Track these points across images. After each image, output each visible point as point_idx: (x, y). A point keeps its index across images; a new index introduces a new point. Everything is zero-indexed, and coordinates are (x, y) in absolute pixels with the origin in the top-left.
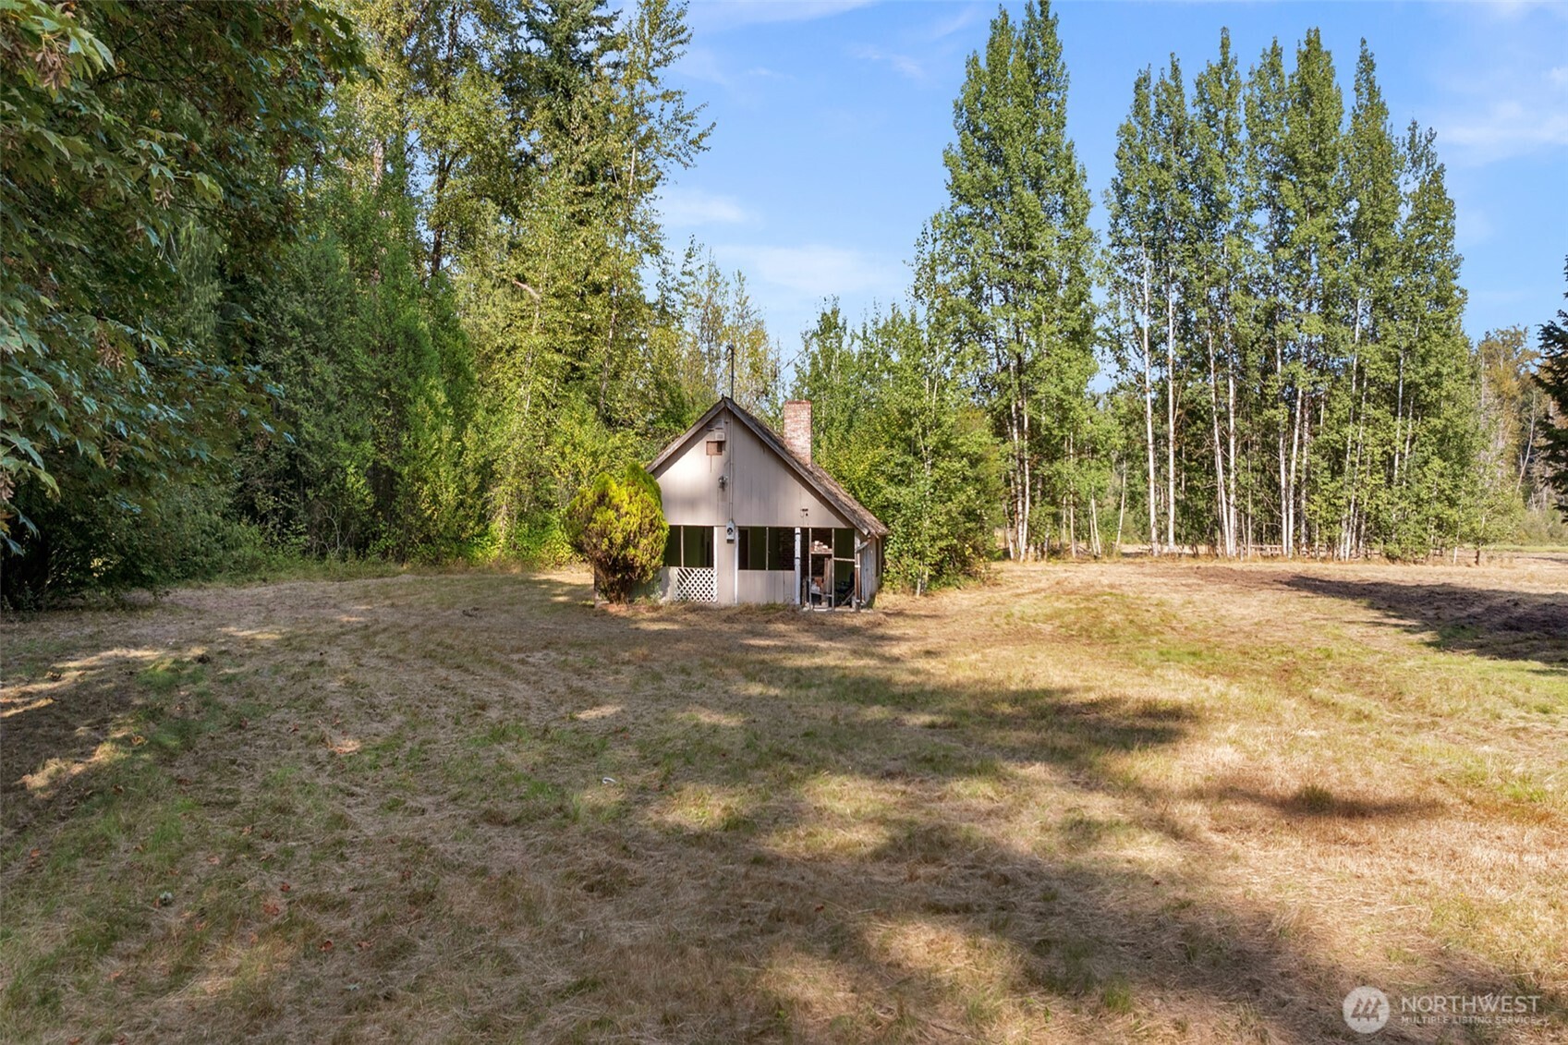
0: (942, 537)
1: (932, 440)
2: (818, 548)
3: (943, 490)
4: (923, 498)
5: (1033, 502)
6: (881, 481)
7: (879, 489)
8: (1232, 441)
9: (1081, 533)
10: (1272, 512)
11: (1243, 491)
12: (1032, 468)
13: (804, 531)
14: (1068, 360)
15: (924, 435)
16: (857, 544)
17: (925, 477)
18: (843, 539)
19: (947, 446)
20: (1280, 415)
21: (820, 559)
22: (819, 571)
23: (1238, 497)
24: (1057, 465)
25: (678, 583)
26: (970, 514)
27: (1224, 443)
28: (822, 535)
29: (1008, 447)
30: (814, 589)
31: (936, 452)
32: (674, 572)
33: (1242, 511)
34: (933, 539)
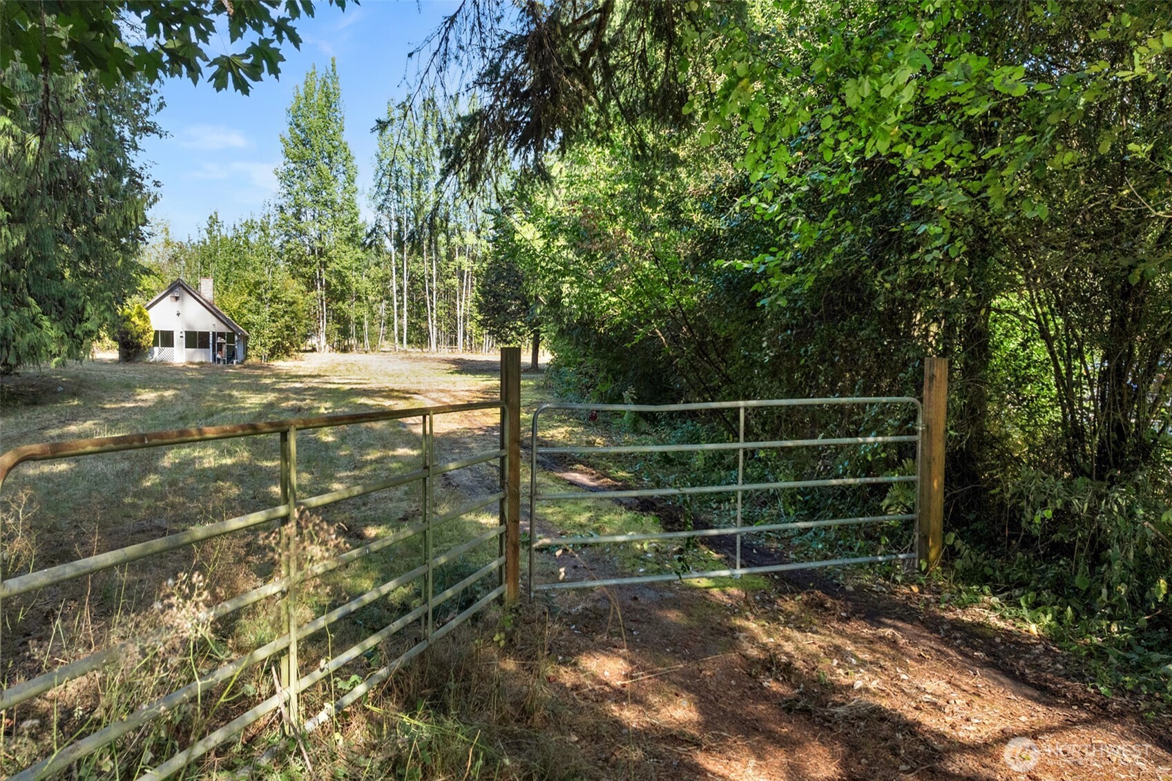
0: (274, 337)
1: (269, 295)
2: (220, 340)
3: (274, 316)
4: (264, 320)
5: (327, 321)
6: (245, 311)
7: (244, 315)
8: (435, 293)
9: (360, 339)
10: (453, 329)
11: (439, 319)
12: (327, 305)
13: (214, 333)
14: (345, 252)
15: (266, 292)
16: (236, 338)
17: (266, 311)
18: (230, 338)
19: (276, 297)
20: (455, 281)
21: (220, 345)
22: (220, 349)
23: (438, 321)
24: (340, 303)
25: (158, 353)
26: (288, 327)
27: (431, 293)
28: (221, 335)
29: (313, 294)
30: (218, 356)
31: (271, 300)
32: (156, 349)
33: (439, 329)
34: (270, 338)
